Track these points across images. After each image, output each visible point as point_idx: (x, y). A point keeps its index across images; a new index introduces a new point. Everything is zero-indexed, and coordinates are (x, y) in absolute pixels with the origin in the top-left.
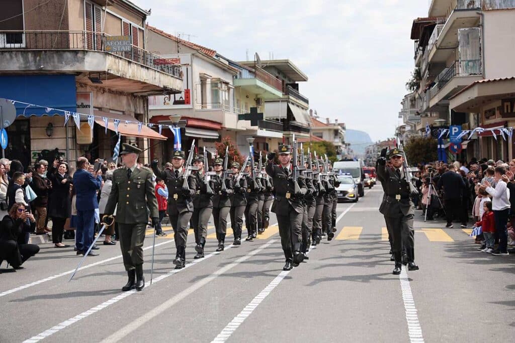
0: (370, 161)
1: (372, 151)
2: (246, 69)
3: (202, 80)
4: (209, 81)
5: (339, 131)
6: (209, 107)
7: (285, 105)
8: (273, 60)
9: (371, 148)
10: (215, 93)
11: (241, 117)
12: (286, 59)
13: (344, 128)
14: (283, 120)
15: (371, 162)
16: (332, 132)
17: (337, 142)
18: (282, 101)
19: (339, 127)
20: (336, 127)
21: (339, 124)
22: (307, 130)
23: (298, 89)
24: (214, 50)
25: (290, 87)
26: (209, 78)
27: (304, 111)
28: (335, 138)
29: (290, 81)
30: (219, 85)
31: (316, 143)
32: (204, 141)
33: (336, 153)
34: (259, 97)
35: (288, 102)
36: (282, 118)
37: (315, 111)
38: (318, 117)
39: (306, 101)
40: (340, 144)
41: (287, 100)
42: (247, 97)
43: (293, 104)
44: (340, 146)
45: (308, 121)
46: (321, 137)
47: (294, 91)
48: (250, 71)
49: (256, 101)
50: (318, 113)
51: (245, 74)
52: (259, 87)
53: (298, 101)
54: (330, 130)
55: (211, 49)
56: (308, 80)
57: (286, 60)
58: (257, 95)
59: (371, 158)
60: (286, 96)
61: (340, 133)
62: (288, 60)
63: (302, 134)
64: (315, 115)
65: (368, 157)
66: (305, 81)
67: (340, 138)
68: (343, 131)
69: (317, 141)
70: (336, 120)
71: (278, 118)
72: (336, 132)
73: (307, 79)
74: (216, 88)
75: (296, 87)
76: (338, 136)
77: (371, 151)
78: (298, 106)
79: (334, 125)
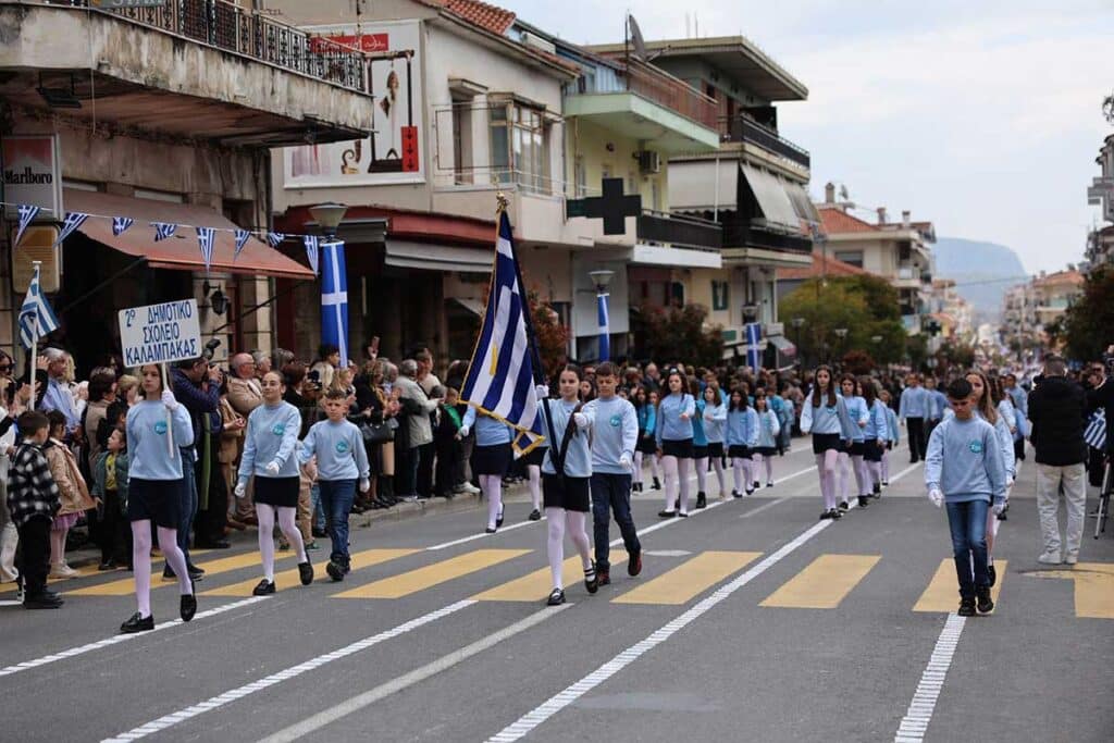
0: (1015, 331)
1: (1022, 303)
2: (604, 65)
3: (458, 97)
4: (480, 101)
5: (914, 246)
6: (482, 177)
7: (731, 171)
8: (697, 40)
9: (1020, 294)
10: (500, 138)
11: (575, 208)
12: (736, 34)
13: (930, 237)
14: (725, 216)
15: (1019, 334)
16: (892, 246)
17: (905, 277)
18: (722, 160)
19: (914, 235)
20: (902, 235)
21: (914, 226)
22: (803, 245)
23: (774, 124)
24: (510, 10)
25: (749, 117)
26: (479, 93)
27: (796, 189)
28: (900, 265)
29: (752, 101)
30: (512, 113)
31: (840, 280)
32: (463, 280)
33: (898, 309)
34: (647, 147)
35: (741, 161)
36: (723, 209)
37: (843, 188)
38: (852, 206)
39: (804, 160)
40: (916, 283)
41: (739, 155)
42: (610, 148)
43: (756, 167)
44: (916, 290)
45: (805, 217)
46: (859, 264)
47: (761, 128)
48: (619, 73)
49: (640, 159)
50: (850, 194)
51: (605, 81)
52: (640, 120)
53: (774, 159)
54: (884, 242)
55: (503, 8)
56: (809, 97)
57: (734, 38)
58: (642, 142)
59: (1018, 322)
60: (735, 146)
61: (916, 251)
62: (741, 38)
63: (786, 256)
64: (843, 200)
65: (1010, 320)
66: (800, 98)
67: (916, 265)
68: (926, 244)
69: (844, 275)
70: (906, 214)
71: (711, 210)
72: (904, 251)
73: (806, 94)
74: (503, 123)
75: (769, 117)
76: (911, 261)
77: (1019, 300)
78: (774, 174)
79: (900, 226)
